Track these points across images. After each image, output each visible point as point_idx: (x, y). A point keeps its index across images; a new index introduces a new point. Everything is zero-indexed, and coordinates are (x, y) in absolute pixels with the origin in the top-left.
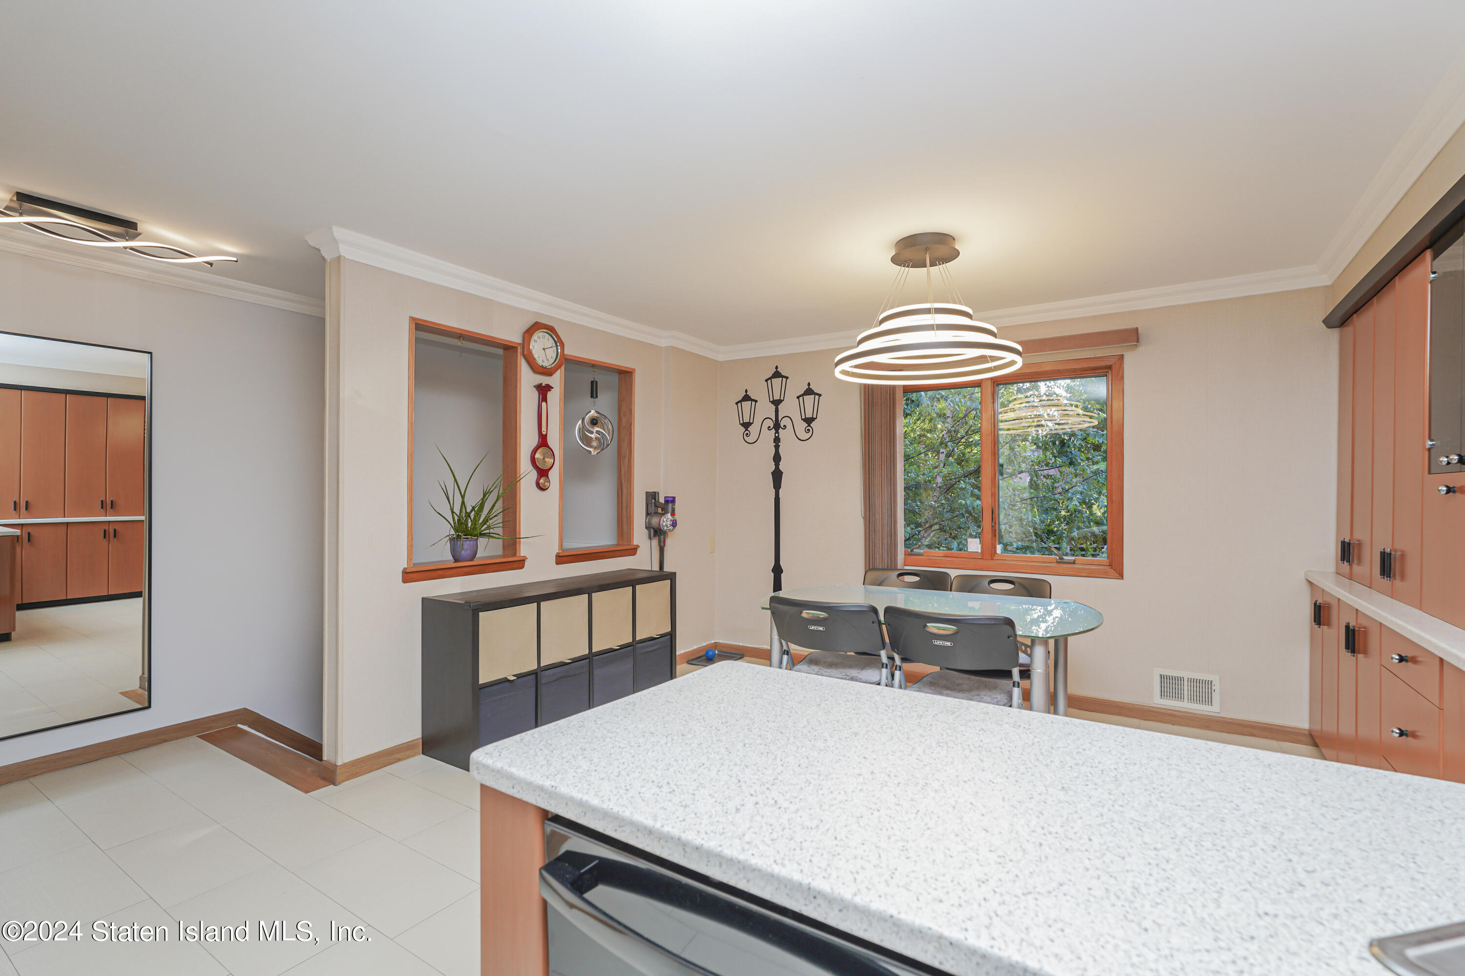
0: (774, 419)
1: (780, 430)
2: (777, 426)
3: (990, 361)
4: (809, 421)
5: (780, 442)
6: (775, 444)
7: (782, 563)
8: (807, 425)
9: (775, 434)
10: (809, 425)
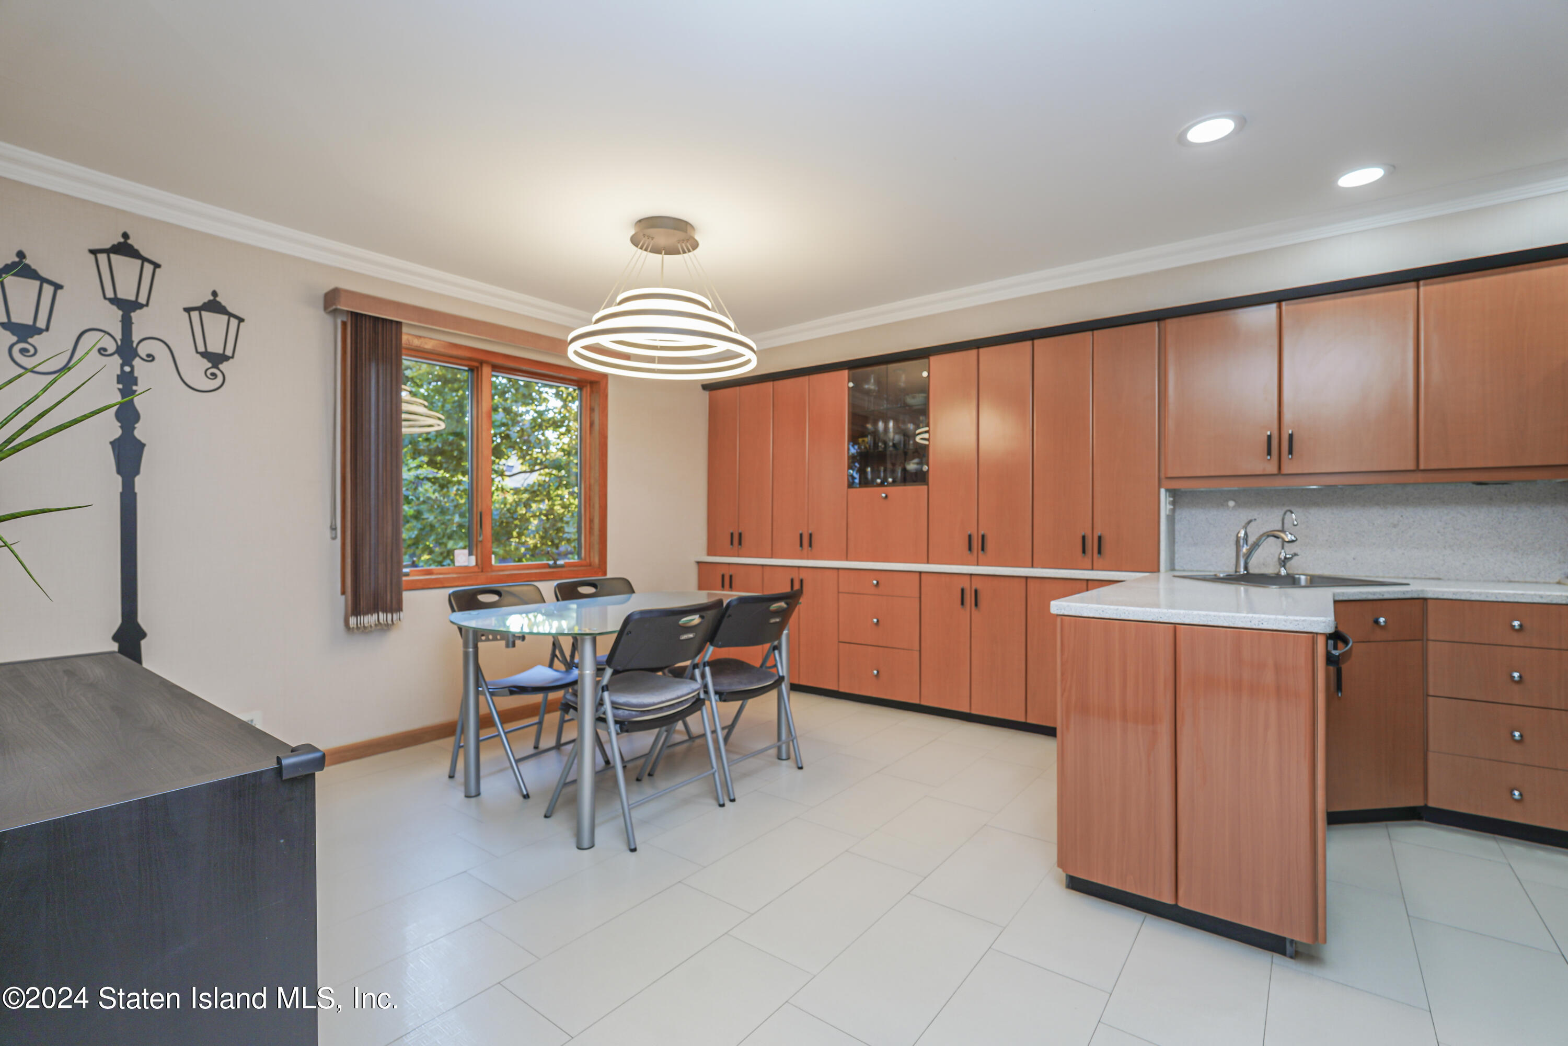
0: (119, 336)
1: (137, 362)
2: (127, 351)
3: (657, 361)
4: (216, 359)
5: (136, 384)
6: (120, 386)
7: (142, 620)
8: (210, 365)
9: (122, 366)
10: (215, 366)
